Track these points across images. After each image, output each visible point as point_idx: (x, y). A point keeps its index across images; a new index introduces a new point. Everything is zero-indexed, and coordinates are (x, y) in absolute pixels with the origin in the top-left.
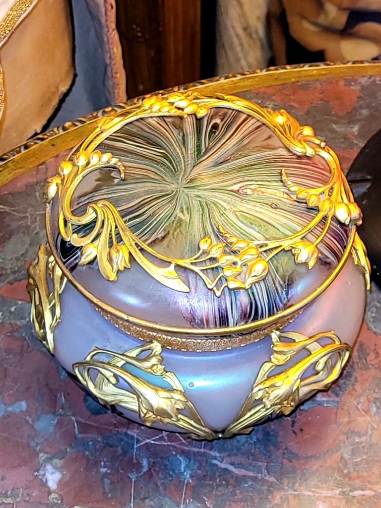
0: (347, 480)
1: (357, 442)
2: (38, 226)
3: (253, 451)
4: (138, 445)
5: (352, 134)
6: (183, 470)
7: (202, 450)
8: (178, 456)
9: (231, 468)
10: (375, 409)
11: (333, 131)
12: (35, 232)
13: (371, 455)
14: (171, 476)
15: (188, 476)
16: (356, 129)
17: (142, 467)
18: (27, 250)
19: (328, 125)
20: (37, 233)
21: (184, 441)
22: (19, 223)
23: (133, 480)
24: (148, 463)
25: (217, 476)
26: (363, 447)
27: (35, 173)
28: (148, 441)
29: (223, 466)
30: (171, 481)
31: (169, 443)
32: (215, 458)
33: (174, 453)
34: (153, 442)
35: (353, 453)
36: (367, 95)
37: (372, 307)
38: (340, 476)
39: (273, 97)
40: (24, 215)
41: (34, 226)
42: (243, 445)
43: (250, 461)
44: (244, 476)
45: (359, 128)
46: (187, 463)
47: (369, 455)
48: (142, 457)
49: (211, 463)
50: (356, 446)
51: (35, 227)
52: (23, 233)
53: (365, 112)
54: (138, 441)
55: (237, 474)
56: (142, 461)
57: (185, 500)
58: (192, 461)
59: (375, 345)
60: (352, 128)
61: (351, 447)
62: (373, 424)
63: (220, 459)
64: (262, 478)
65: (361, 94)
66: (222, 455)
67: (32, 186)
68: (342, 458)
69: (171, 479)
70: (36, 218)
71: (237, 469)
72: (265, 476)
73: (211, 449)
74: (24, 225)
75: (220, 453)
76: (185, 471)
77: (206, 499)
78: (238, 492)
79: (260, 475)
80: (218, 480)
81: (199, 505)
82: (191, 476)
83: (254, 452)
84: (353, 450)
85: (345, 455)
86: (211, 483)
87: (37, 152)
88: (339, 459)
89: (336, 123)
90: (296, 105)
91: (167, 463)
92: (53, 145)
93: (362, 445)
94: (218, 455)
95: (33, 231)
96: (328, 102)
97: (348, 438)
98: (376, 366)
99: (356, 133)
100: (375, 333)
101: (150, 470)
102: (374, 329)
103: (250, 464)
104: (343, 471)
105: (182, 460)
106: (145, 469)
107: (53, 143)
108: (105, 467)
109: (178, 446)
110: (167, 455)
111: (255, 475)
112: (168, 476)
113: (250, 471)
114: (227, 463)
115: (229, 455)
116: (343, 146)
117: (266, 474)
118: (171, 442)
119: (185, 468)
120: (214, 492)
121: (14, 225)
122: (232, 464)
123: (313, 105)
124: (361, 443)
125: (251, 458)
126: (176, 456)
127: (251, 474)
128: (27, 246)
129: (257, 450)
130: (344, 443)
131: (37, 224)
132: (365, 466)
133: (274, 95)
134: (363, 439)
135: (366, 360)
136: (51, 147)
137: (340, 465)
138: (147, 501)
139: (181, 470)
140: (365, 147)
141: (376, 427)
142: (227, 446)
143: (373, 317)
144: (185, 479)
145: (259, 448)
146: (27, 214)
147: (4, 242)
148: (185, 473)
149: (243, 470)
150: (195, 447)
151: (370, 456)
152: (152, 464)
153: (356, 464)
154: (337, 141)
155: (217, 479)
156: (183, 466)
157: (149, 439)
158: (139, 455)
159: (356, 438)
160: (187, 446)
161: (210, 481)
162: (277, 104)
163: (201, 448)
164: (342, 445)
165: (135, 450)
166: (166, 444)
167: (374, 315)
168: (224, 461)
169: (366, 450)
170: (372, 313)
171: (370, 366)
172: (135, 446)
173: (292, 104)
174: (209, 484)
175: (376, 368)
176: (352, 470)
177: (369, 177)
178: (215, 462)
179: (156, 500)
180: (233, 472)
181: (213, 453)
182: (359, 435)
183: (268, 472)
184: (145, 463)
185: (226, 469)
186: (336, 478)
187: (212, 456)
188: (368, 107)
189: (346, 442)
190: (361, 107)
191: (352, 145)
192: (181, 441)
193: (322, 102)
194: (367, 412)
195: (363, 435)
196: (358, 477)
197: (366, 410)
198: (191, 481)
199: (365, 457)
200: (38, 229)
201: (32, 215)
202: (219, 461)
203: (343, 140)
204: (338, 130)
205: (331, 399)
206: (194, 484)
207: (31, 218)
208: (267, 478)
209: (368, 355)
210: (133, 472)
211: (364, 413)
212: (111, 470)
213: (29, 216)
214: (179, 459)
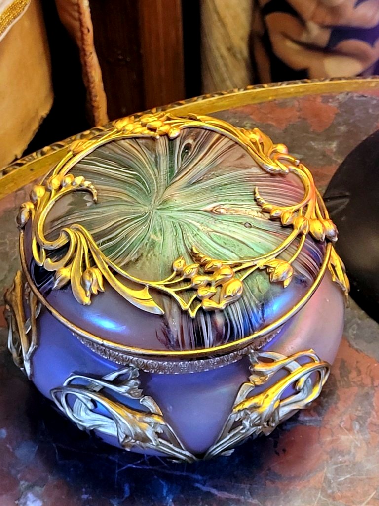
0: (331, 500)
1: (341, 462)
3: (235, 473)
4: (120, 470)
5: (331, 151)
6: (165, 494)
7: (184, 474)
8: (160, 481)
9: (214, 491)
10: (357, 427)
11: (311, 148)
12: (14, 257)
13: (355, 473)
14: (153, 501)
15: (171, 500)
16: (334, 145)
17: (124, 492)
18: (6, 275)
19: (306, 142)
21: (166, 465)
24: (130, 488)
25: (199, 500)
26: (347, 466)
27: (13, 198)
28: (130, 465)
29: (205, 489)
31: (151, 468)
32: (198, 481)
33: (156, 477)
34: (134, 467)
35: (338, 472)
36: (346, 112)
37: (353, 325)
38: (324, 497)
39: (251, 116)
40: (3, 241)
41: (13, 251)
42: (226, 467)
43: (233, 483)
44: (227, 498)
45: (337, 144)
46: (170, 487)
47: (352, 474)
48: (124, 483)
49: (194, 487)
50: (339, 465)
51: (14, 253)
53: (343, 128)
54: (120, 466)
55: (219, 497)
56: (124, 486)
58: (175, 485)
59: (357, 362)
60: (330, 144)
61: (334, 467)
62: (357, 443)
63: (202, 482)
64: (245, 500)
65: (339, 111)
66: (205, 478)
67: (10, 211)
68: (326, 478)
69: (153, 503)
71: (220, 492)
72: (249, 498)
73: (193, 472)
74: (3, 251)
75: (202, 476)
76: (167, 495)
79: (243, 497)
80: (201, 504)
82: (174, 501)
83: (237, 474)
84: (336, 469)
85: (329, 475)
87: (15, 177)
88: (323, 479)
89: (314, 140)
90: (274, 124)
91: (149, 487)
92: (32, 170)
93: (345, 464)
94: (200, 478)
95: (12, 257)
96: (305, 119)
97: (331, 457)
98: (359, 383)
99: (334, 150)
100: (357, 350)
101: (131, 495)
102: (356, 347)
103: (233, 486)
104: (326, 491)
105: (164, 485)
106: (127, 495)
107: (32, 168)
108: (86, 493)
109: (160, 470)
110: (149, 480)
111: (238, 497)
112: (150, 500)
113: (233, 493)
114: (210, 486)
115: (211, 478)
116: (321, 162)
117: (250, 496)
118: (153, 466)
119: (167, 492)
122: (215, 487)
123: (291, 123)
124: (345, 462)
125: (234, 480)
126: (158, 480)
127: (234, 496)
128: (6, 272)
129: (240, 472)
130: (327, 462)
132: (349, 485)
133: (251, 115)
134: (347, 457)
135: (348, 378)
136: (30, 172)
137: (324, 485)
139: (163, 494)
140: (343, 163)
141: (359, 445)
142: (210, 468)
143: (354, 335)
144: (167, 503)
145: (242, 470)
146: (6, 240)
148: (168, 497)
149: (226, 493)
150: (177, 470)
151: (354, 475)
152: (134, 489)
153: (340, 484)
154: (315, 158)
155: (199, 502)
156: (165, 491)
157: (130, 463)
158: (121, 480)
159: (339, 457)
160: (168, 470)
161: (192, 504)
162: (254, 123)
163: (183, 471)
164: (325, 464)
165: (117, 476)
166: (148, 468)
167: (355, 332)
168: (207, 484)
169: (349, 469)
170: (354, 330)
171: (352, 383)
172: (117, 471)
173: (270, 122)
175: (358, 386)
176: (335, 489)
177: (347, 194)
178: (198, 485)
180: (216, 495)
181: (196, 476)
182: (342, 453)
183: (251, 495)
184: (127, 488)
185: (208, 493)
186: (320, 498)
187: (195, 479)
188: (346, 123)
189: (329, 462)
190: (339, 124)
191: (330, 162)
192: (163, 464)
193: (300, 119)
194: (350, 430)
195: (346, 454)
196: (342, 497)
197: (348, 427)
198: (173, 505)
199: (348, 476)
201: (11, 241)
202: (201, 484)
203: (321, 157)
204: (316, 147)
205: (314, 418)
207: (10, 244)
208: (250, 500)
209: (350, 372)
210: (115, 497)
211: (347, 432)
212: (92, 496)
213: (8, 242)
214: (161, 483)
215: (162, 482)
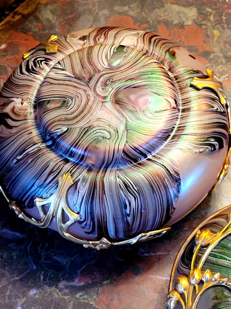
2: (97, 9)
12: (96, 13)
18: (91, 24)
20: (97, 14)
22: (84, 8)
40: (87, 2)
51: (95, 10)
52: (88, 13)
70: (95, 4)
74: (88, 9)
95: (94, 12)
121: (81, 9)
128: (91, 22)
131: (96, 7)
146: (89, 2)
147: (76, 20)
200: (97, 11)
201: (92, 2)
207: (92, 4)
213: (90, 3)
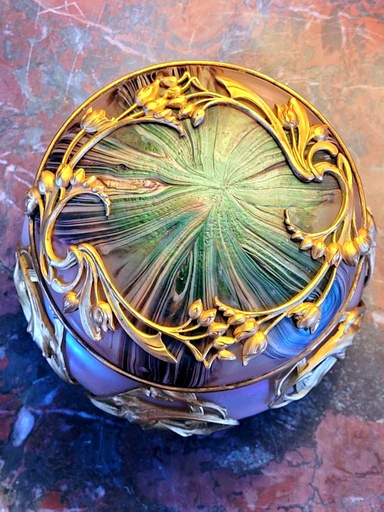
1: (237, 37)
3: (142, 32)
4: (42, 13)
6: (77, 41)
7: (97, 25)
8: (76, 28)
9: (121, 46)
10: (261, 6)
13: (248, 49)
14: (65, 46)
15: (81, 48)
17: (41, 34)
21: (82, 14)
23: (32, 46)
24: (48, 31)
25: (106, 51)
26: (242, 41)
28: (50, 10)
29: (113, 42)
30: (65, 50)
31: (69, 15)
32: (108, 34)
33: (72, 24)
34: (55, 12)
35: (232, 45)
42: (135, 25)
43: (138, 41)
44: (131, 54)
46: (82, 35)
47: (244, 50)
48: (43, 26)
49: (103, 39)
50: (235, 39)
54: (42, 9)
55: (124, 52)
56: (43, 28)
57: (75, 69)
58: (87, 35)
61: (231, 40)
62: (256, 21)
64: (146, 58)
66: (114, 32)
68: (221, 49)
69: (65, 48)
71: (126, 47)
73: (106, 25)
75: (113, 30)
76: (79, 43)
77: (93, 71)
78: (122, 68)
80: (107, 55)
81: (86, 76)
82: (84, 49)
83: (144, 33)
84: (232, 43)
85: (224, 47)
86: (100, 57)
88: (218, 49)
91: (65, 33)
93: (241, 39)
94: (110, 31)
97: (230, 31)
101: (48, 38)
103: (138, 44)
105: (78, 32)
106: (44, 36)
108: (9, 29)
109: (76, 18)
110: (66, 26)
111: (140, 54)
112: (63, 45)
113: (137, 50)
114: (118, 40)
115: (120, 33)
118: (71, 13)
119: (79, 40)
120: (101, 66)
122: (122, 42)
124: (242, 37)
125: (139, 38)
126: (73, 27)
127: (137, 53)
129: (146, 31)
130: (226, 35)
132: (240, 59)
134: (244, 33)
137: (218, 55)
138: (41, 66)
139: (75, 41)
141: (258, 23)
142: (121, 24)
144: (78, 50)
145: (148, 30)
148: (79, 45)
149: (131, 49)
150: (92, 21)
151: (247, 51)
152: (51, 32)
153: (232, 57)
156: (78, 38)
157: (51, 8)
158: (41, 22)
159: (238, 31)
160: (84, 19)
161: (99, 54)
163: (96, 23)
164: (224, 36)
165: (38, 18)
166: (66, 15)
168: (116, 38)
169: (243, 45)
172: (38, 14)
174: (98, 58)
178: (107, 38)
179: (49, 66)
180: (121, 50)
181: (107, 29)
182: (241, 29)
184: (45, 30)
185: (115, 46)
187: (106, 32)
189: (228, 35)
192: (80, 13)
194: (253, 7)
195: (244, 30)
197: (253, 5)
198: (83, 53)
199: (241, 51)
202: (111, 37)
206: (86, 56)
210: (33, 38)
211: (250, 9)
212: (14, 33)
214: (75, 31)
215: (77, 30)
